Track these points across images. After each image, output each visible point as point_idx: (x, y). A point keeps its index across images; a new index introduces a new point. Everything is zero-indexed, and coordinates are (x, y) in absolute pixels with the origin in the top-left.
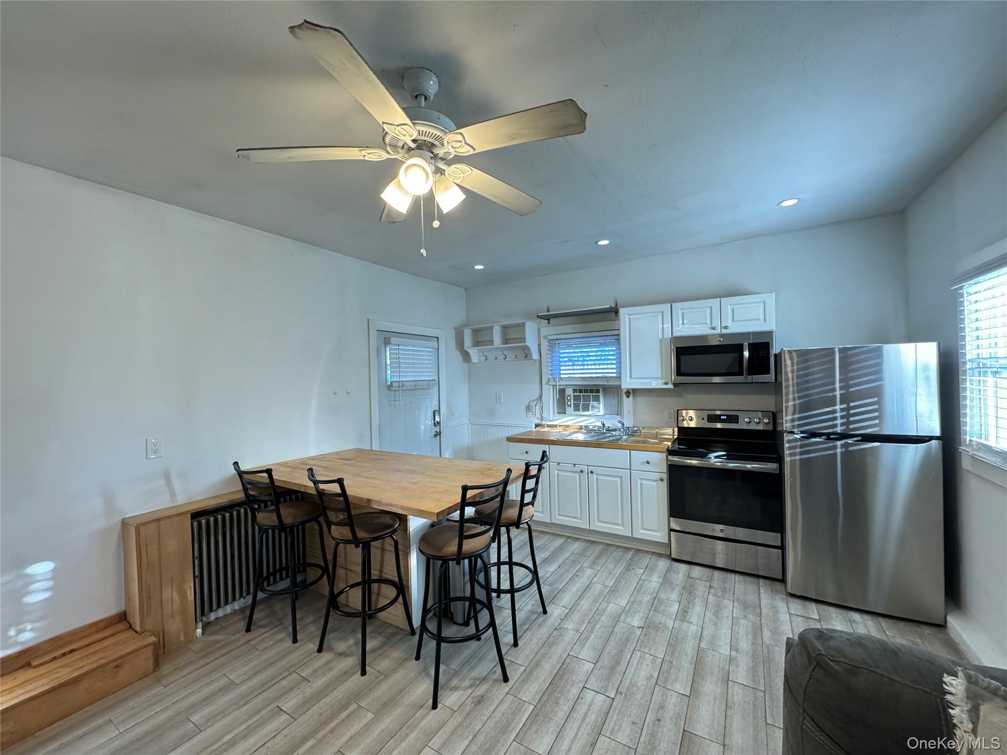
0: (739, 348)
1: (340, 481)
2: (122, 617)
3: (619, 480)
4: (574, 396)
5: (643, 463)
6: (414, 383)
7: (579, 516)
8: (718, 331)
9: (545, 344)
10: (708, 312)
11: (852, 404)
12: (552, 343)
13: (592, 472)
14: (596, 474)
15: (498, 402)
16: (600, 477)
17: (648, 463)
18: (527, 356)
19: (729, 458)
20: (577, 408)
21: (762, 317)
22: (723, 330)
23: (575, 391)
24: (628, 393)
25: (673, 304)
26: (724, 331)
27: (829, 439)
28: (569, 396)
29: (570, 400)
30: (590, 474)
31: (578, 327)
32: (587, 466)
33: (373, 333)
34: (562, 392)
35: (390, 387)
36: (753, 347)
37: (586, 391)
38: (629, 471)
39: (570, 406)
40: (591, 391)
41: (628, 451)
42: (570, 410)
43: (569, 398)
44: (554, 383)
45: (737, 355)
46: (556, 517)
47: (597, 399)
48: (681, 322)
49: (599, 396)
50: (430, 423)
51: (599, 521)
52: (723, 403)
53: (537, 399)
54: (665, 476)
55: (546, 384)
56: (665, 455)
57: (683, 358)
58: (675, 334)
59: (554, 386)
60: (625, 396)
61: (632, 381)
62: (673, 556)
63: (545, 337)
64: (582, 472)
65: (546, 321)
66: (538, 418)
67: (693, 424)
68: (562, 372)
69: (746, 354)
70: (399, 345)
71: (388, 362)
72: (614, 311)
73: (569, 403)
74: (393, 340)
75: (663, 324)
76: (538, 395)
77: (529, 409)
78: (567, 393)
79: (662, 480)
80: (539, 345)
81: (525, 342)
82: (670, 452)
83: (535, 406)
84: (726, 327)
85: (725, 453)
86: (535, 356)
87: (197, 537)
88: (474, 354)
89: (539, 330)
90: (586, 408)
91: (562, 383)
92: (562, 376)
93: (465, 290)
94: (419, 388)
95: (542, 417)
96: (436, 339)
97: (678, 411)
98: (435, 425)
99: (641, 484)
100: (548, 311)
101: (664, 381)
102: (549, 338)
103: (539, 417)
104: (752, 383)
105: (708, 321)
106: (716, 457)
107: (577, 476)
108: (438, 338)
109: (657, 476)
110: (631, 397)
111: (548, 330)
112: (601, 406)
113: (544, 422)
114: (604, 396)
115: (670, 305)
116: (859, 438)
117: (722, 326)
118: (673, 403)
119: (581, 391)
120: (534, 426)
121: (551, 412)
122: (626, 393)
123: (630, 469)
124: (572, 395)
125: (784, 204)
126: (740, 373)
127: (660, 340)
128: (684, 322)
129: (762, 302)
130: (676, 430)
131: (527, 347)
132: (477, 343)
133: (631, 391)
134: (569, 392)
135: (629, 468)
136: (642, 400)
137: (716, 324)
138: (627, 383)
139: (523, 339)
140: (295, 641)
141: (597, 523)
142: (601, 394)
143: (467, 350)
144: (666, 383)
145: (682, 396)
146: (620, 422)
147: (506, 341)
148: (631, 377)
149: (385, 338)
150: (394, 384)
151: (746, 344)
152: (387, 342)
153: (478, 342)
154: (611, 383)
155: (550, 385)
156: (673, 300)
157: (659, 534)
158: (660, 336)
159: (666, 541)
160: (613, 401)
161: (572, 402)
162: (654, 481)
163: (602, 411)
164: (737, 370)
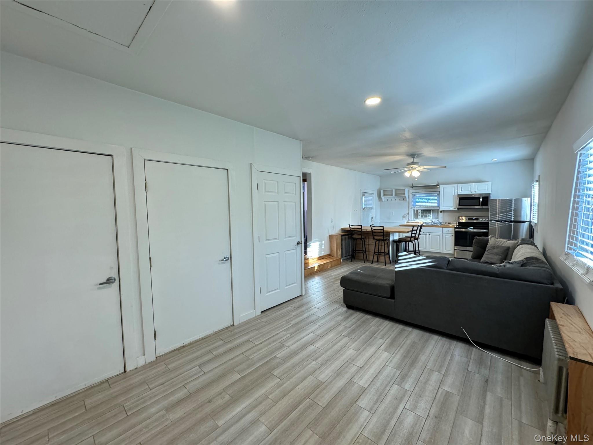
0: (479, 198)
1: (383, 226)
2: (330, 255)
3: (438, 236)
4: (421, 213)
5: (447, 231)
6: (369, 208)
7: (424, 247)
8: (473, 193)
9: (411, 196)
10: (470, 187)
11: (508, 213)
12: (414, 195)
13: (429, 234)
14: (431, 235)
15: (392, 215)
16: (432, 236)
17: (448, 231)
18: (404, 199)
19: (473, 229)
20: (422, 216)
21: (487, 189)
23: (422, 211)
24: (441, 212)
25: (459, 185)
26: (475, 193)
27: (501, 222)
28: (420, 213)
29: (420, 214)
30: (429, 235)
31: (424, 190)
33: (361, 193)
34: (417, 211)
35: (364, 209)
36: (483, 198)
37: (426, 211)
38: (442, 234)
39: (420, 216)
40: (428, 211)
41: (442, 228)
42: (420, 217)
44: (414, 208)
45: (478, 200)
48: (461, 190)
49: (431, 213)
51: (431, 249)
52: (474, 214)
53: (407, 214)
54: (453, 235)
55: (411, 209)
56: (454, 229)
57: (461, 201)
58: (459, 194)
59: (413, 209)
60: (440, 213)
61: (443, 208)
62: (455, 257)
63: (411, 193)
64: (426, 234)
65: (412, 188)
67: (464, 221)
68: (416, 205)
69: (481, 200)
70: (366, 196)
71: (364, 203)
72: (438, 186)
75: (455, 190)
76: (407, 212)
77: (404, 217)
79: (452, 236)
80: (409, 196)
81: (405, 195)
82: (455, 228)
83: (406, 216)
84: (475, 192)
85: (472, 227)
86: (408, 200)
87: (342, 240)
88: (383, 198)
89: (409, 191)
90: (426, 216)
91: (417, 208)
92: (416, 206)
93: (380, 177)
95: (409, 219)
96: (374, 194)
97: (458, 217)
98: (372, 222)
99: (446, 237)
100: (413, 185)
102: (413, 193)
103: (408, 219)
104: (483, 208)
105: (470, 190)
106: (470, 229)
107: (424, 236)
110: (442, 213)
111: (412, 191)
112: (431, 215)
113: (409, 221)
114: (432, 213)
115: (457, 185)
118: (457, 214)
119: (424, 211)
120: (406, 223)
121: (412, 219)
122: (440, 212)
124: (421, 212)
125: (493, 160)
126: (479, 205)
127: (454, 195)
128: (462, 190)
129: (487, 185)
130: (457, 223)
131: (405, 197)
132: (384, 195)
133: (442, 211)
134: (420, 211)
136: (446, 214)
137: (473, 191)
138: (442, 208)
139: (404, 194)
140: (364, 263)
142: (431, 212)
143: (381, 197)
144: (455, 208)
145: (460, 212)
146: (438, 221)
147: (396, 194)
148: (443, 206)
149: (363, 194)
151: (481, 197)
152: (363, 195)
154: (435, 208)
156: (458, 183)
157: (451, 251)
158: (454, 194)
159: (453, 253)
160: (436, 214)
161: (421, 215)
162: (450, 236)
163: (431, 217)
164: (478, 205)
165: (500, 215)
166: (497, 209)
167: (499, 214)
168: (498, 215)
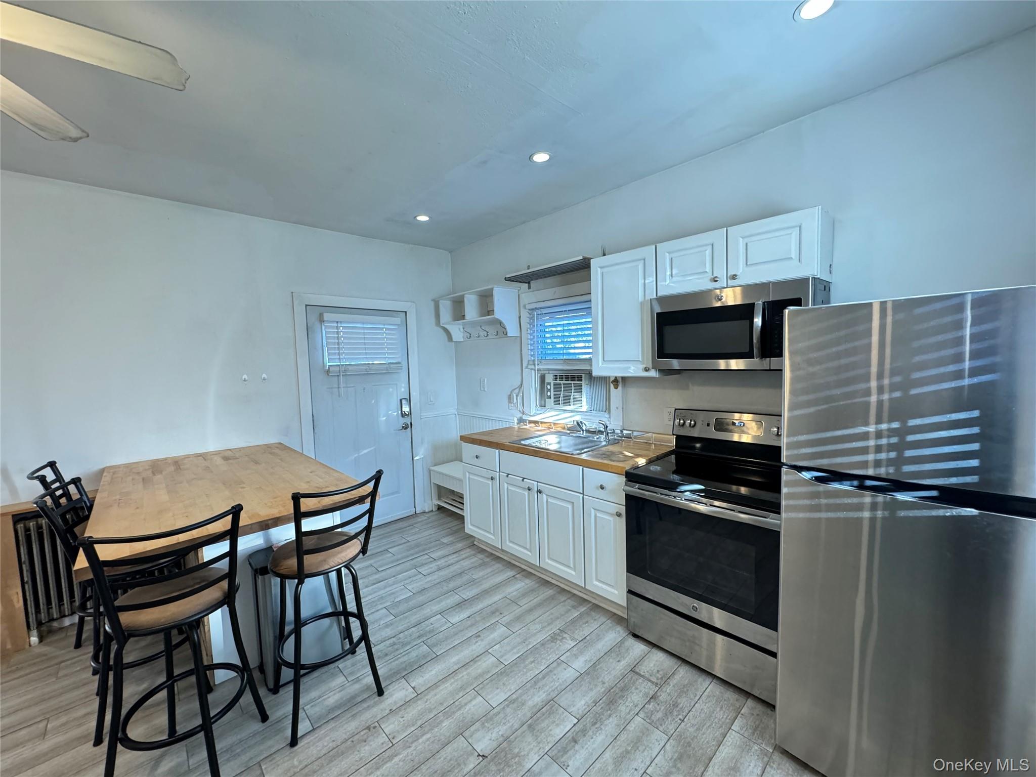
0: (749, 311)
3: (570, 507)
4: (555, 384)
5: (598, 488)
6: (363, 367)
7: (529, 547)
8: (722, 284)
9: (527, 316)
10: (708, 252)
12: (535, 314)
13: (541, 491)
14: (546, 495)
15: (482, 389)
16: (551, 501)
17: (602, 487)
18: (505, 329)
19: (706, 495)
20: (557, 402)
21: (794, 254)
22: (729, 281)
23: (556, 377)
24: (616, 382)
25: (658, 245)
26: (732, 284)
28: (549, 384)
29: (549, 390)
30: (539, 494)
31: (560, 291)
32: (536, 483)
33: (300, 310)
34: (542, 378)
35: (328, 372)
36: (767, 307)
37: (567, 378)
38: (582, 495)
39: (550, 397)
40: (573, 378)
42: (550, 402)
43: (549, 387)
44: (536, 367)
45: (747, 322)
46: (506, 543)
47: (579, 389)
48: (668, 273)
49: (581, 385)
50: (396, 414)
51: (550, 559)
53: (520, 387)
54: (623, 510)
55: (525, 368)
56: (623, 479)
57: (668, 329)
58: (660, 294)
59: (534, 370)
60: (612, 386)
61: (606, 365)
62: (630, 629)
63: (525, 307)
64: (531, 488)
65: (527, 285)
66: (520, 411)
69: (758, 321)
70: (337, 322)
71: (325, 343)
72: (584, 266)
73: (549, 394)
74: (327, 316)
75: (644, 279)
76: (519, 383)
77: (511, 399)
78: (547, 381)
79: (619, 515)
80: (518, 317)
81: (493, 315)
82: (632, 477)
83: (517, 396)
84: (733, 277)
85: (702, 487)
86: (512, 331)
88: (457, 330)
89: (519, 297)
90: (567, 402)
91: (544, 367)
93: (451, 252)
95: (524, 410)
96: (404, 313)
98: (402, 416)
99: (596, 517)
101: (645, 366)
102: (532, 306)
104: (770, 370)
105: (708, 268)
107: (526, 494)
108: (406, 312)
109: (614, 508)
110: (620, 388)
111: (530, 296)
112: (584, 397)
113: (525, 417)
114: (588, 386)
115: (654, 247)
117: (729, 275)
119: (561, 378)
120: (516, 421)
121: (534, 405)
122: (613, 382)
123: (583, 494)
124: (553, 382)
126: (750, 354)
127: (641, 303)
128: (675, 272)
129: (796, 226)
130: (675, 439)
131: (499, 321)
133: (620, 380)
134: (550, 378)
135: (582, 492)
136: (633, 392)
137: (721, 272)
138: (600, 369)
139: (493, 309)
141: (547, 560)
142: (583, 383)
143: (444, 326)
144: (646, 370)
145: (686, 388)
146: (601, 422)
147: (487, 313)
148: (604, 360)
149: (320, 314)
150: (331, 369)
151: (759, 305)
152: (322, 318)
153: (462, 316)
155: (529, 369)
157: (616, 592)
158: (641, 297)
159: (625, 604)
160: (601, 391)
161: (553, 393)
162: (612, 515)
163: (585, 408)
164: (747, 349)
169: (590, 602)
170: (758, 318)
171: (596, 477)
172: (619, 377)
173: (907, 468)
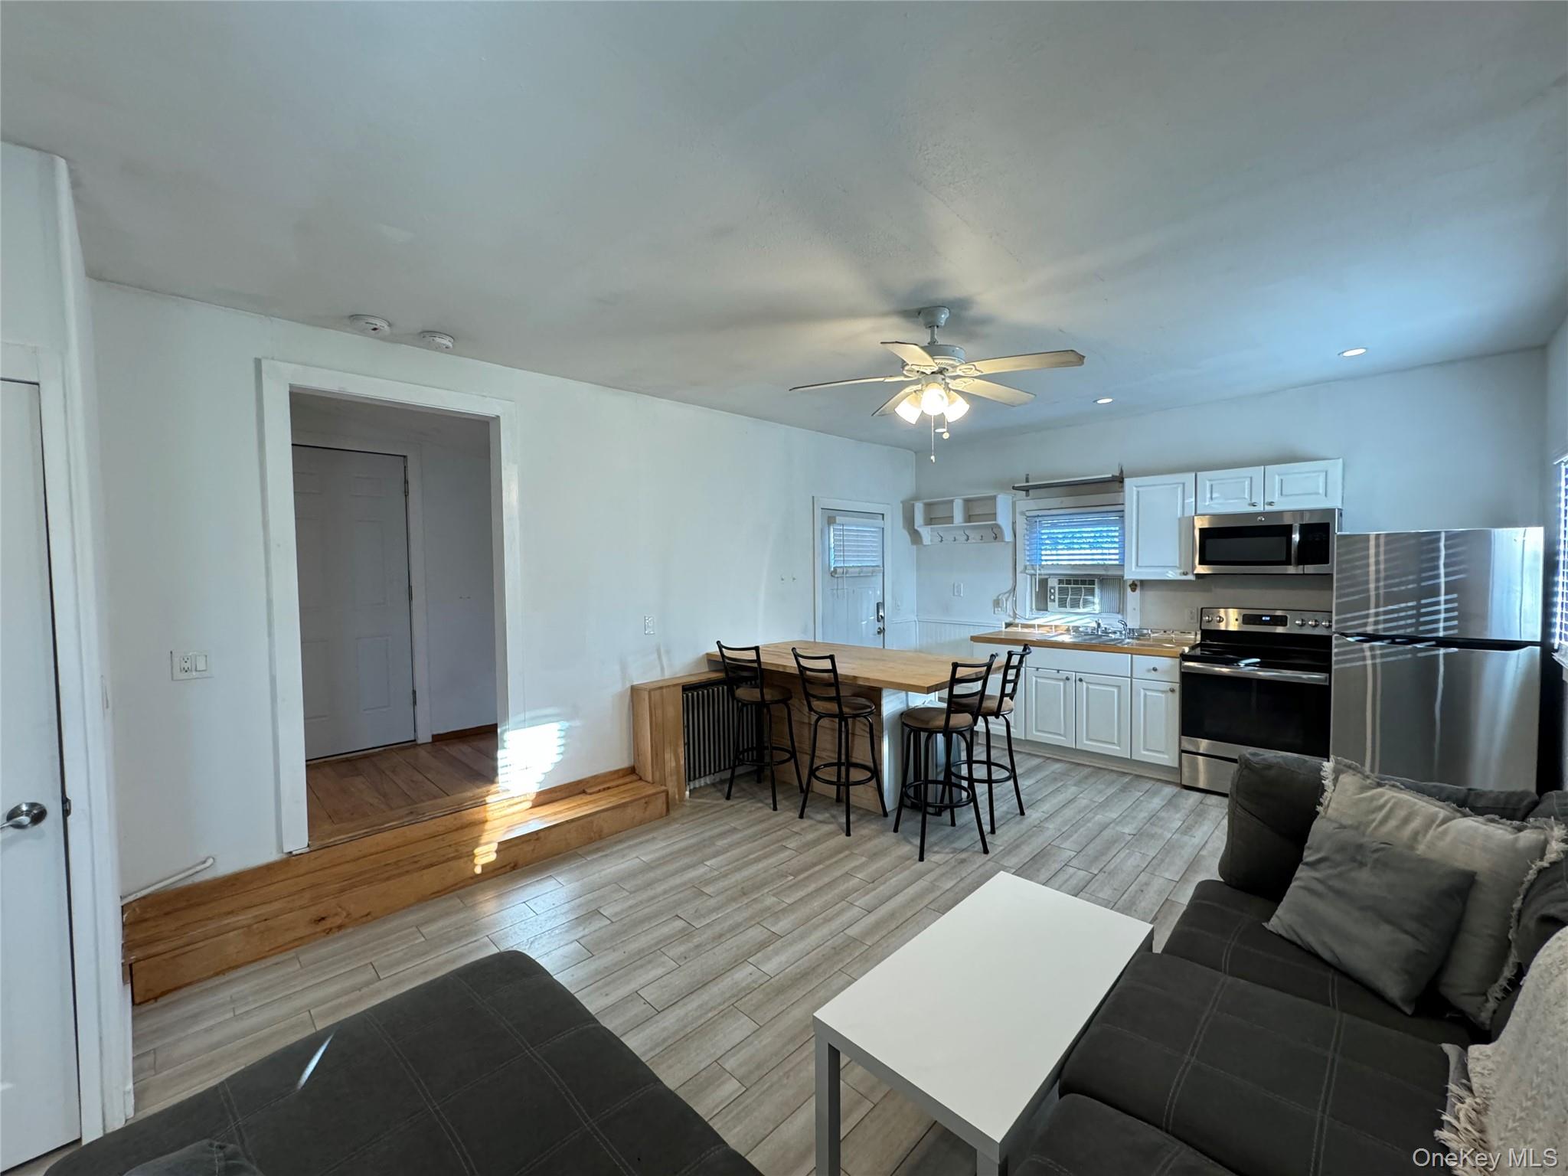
0: (1288, 530)
2: (632, 771)
3: (1116, 690)
4: (1059, 588)
5: (1149, 671)
6: (858, 570)
7: (1062, 733)
8: (1260, 508)
9: (1021, 522)
10: (1247, 483)
11: (1423, 602)
12: (1032, 520)
13: (1081, 680)
14: (1087, 683)
15: (956, 594)
16: (1091, 687)
17: (1155, 669)
18: (997, 535)
19: (1262, 665)
20: (1062, 603)
21: (1321, 491)
22: (1266, 506)
23: (1060, 582)
24: (1134, 586)
25: (1199, 474)
26: (1268, 508)
27: (1393, 642)
28: (1054, 588)
29: (1054, 594)
30: (1078, 682)
31: (1068, 501)
32: (1074, 674)
33: (818, 512)
34: (1043, 583)
35: (833, 574)
36: (1305, 529)
37: (1076, 582)
38: (1129, 679)
39: (1054, 601)
40: (1083, 582)
41: (1130, 655)
42: (1053, 606)
43: (1052, 591)
44: (1033, 572)
45: (1284, 539)
46: (1032, 732)
47: (1092, 592)
48: (1208, 496)
49: (1094, 589)
50: (873, 618)
51: (1089, 739)
52: (1269, 599)
53: (1009, 592)
54: (1177, 687)
55: (1021, 572)
56: (1178, 660)
57: (1209, 542)
58: (1200, 512)
59: (1031, 575)
60: (1129, 590)
61: (1138, 570)
62: (1184, 783)
63: (1023, 513)
64: (1067, 679)
65: (1024, 492)
66: (1009, 616)
67: (1229, 626)
68: (1043, 558)
69: (1296, 537)
70: (843, 525)
71: (832, 546)
72: (1118, 482)
73: (1052, 597)
74: (839, 519)
75: (1183, 499)
76: (1009, 586)
77: (998, 603)
78: (1050, 584)
79: (1172, 691)
80: (1014, 523)
81: (995, 520)
82: (1185, 657)
83: (1006, 600)
84: (1271, 504)
85: (1258, 660)
86: (1008, 537)
87: (688, 707)
88: (926, 533)
89: (1014, 504)
90: (1075, 604)
91: (1043, 572)
92: (1044, 563)
93: (915, 453)
94: (863, 575)
95: (1015, 614)
96: (881, 516)
97: (1202, 609)
98: (878, 621)
99: (1145, 695)
100: (1027, 481)
101: (1182, 571)
102: (1028, 514)
103: (1011, 614)
104: (1304, 574)
105: (1247, 496)
106: (1247, 665)
107: (1062, 683)
108: (883, 515)
109: (1167, 686)
110: (1138, 591)
111: (1026, 504)
112: (1097, 600)
113: (1017, 621)
114: (1102, 589)
115: (1194, 475)
116: (1433, 643)
117: (1266, 501)
118: (1200, 600)
119: (1068, 582)
120: (1004, 626)
121: (1028, 609)
122: (1130, 586)
123: (1131, 677)
124: (1057, 586)
125: (1347, 354)
126: (1288, 562)
127: (1179, 519)
128: (1214, 495)
129: (1322, 471)
130: (1199, 633)
131: (998, 526)
132: (930, 521)
133: (1138, 584)
134: (1053, 583)
135: (1129, 675)
136: (1152, 595)
137: (1258, 499)
138: (1131, 573)
139: (994, 516)
141: (1085, 742)
142: (1096, 586)
143: (918, 529)
144: (1185, 574)
145: (1209, 590)
146: (1120, 621)
147: (969, 518)
148: (1137, 565)
149: (829, 517)
150: (839, 570)
151: (1296, 526)
152: (831, 521)
153: (931, 519)
154: (1110, 573)
155: (1027, 574)
156: (1196, 468)
157: (1166, 756)
158: (1179, 514)
159: (1176, 765)
160: (1113, 595)
161: (1057, 596)
162: (1163, 692)
163: (1097, 608)
164: (1284, 558)
165: (1381, 609)
166: (1367, 582)
167: (1377, 606)
168: (1372, 611)
169: (1131, 774)
170: (1295, 534)
171: (1143, 662)
172: (1137, 580)
173: (1421, 628)
